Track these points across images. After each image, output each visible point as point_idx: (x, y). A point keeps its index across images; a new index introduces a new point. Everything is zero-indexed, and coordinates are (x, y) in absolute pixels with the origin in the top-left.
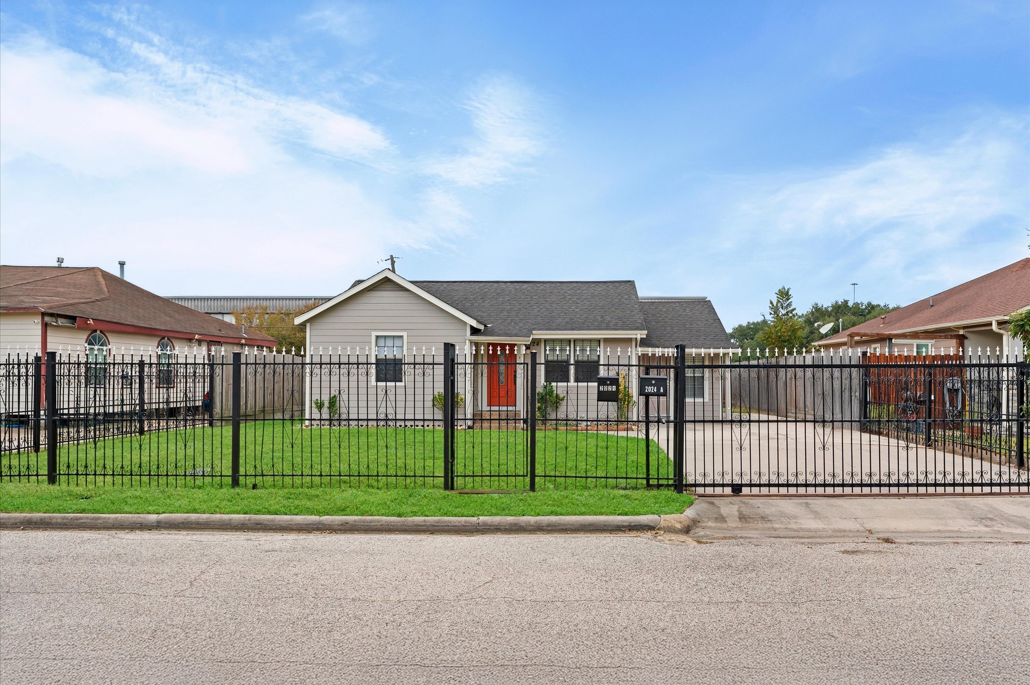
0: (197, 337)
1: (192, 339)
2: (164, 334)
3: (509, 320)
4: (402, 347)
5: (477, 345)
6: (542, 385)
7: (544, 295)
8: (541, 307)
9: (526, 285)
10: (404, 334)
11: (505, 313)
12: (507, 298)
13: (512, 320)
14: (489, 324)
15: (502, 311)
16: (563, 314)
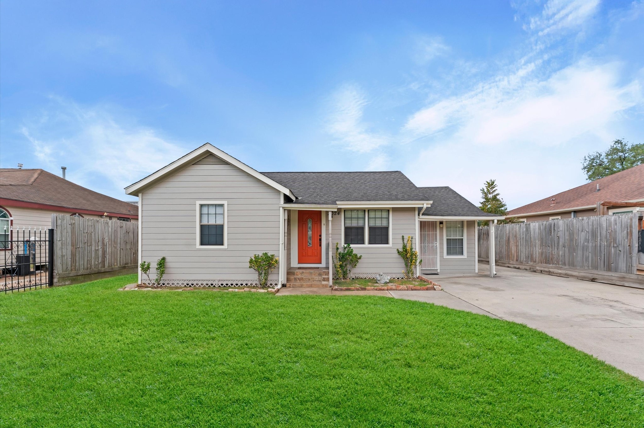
0: (105, 214)
1: (103, 215)
2: (75, 211)
3: (315, 194)
4: (223, 214)
5: (289, 211)
6: (342, 246)
7: (338, 179)
8: (339, 186)
9: (324, 174)
10: (225, 203)
11: (311, 190)
12: (311, 181)
13: (318, 195)
14: (299, 197)
15: (309, 189)
16: (356, 190)
